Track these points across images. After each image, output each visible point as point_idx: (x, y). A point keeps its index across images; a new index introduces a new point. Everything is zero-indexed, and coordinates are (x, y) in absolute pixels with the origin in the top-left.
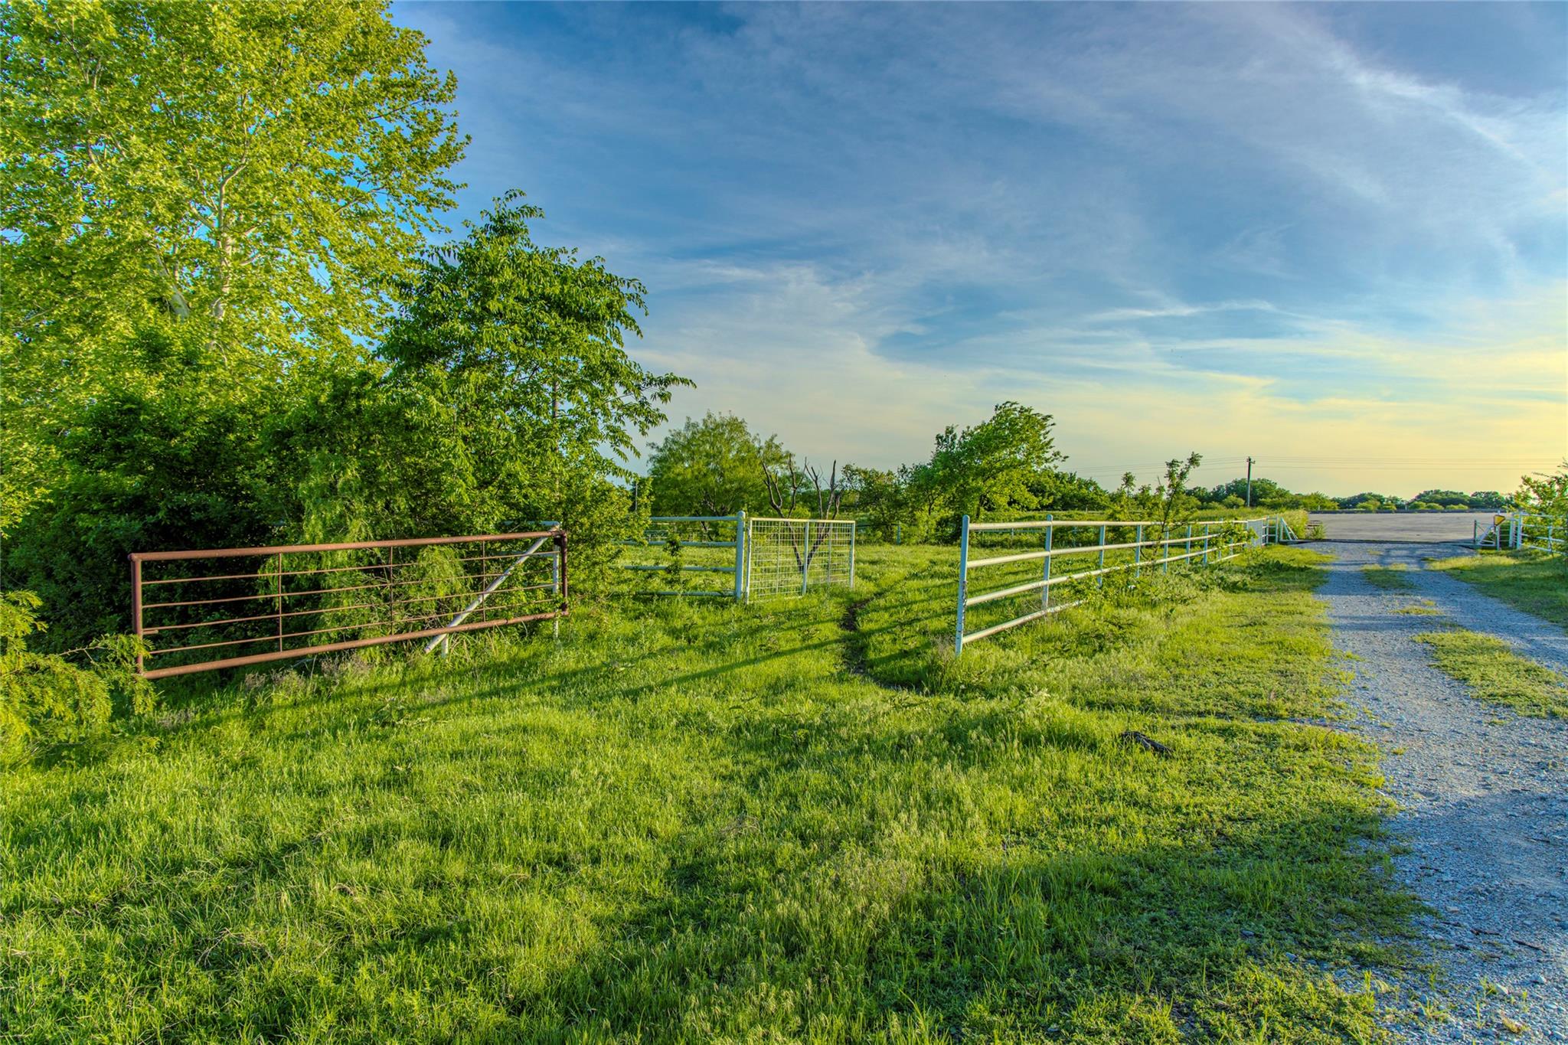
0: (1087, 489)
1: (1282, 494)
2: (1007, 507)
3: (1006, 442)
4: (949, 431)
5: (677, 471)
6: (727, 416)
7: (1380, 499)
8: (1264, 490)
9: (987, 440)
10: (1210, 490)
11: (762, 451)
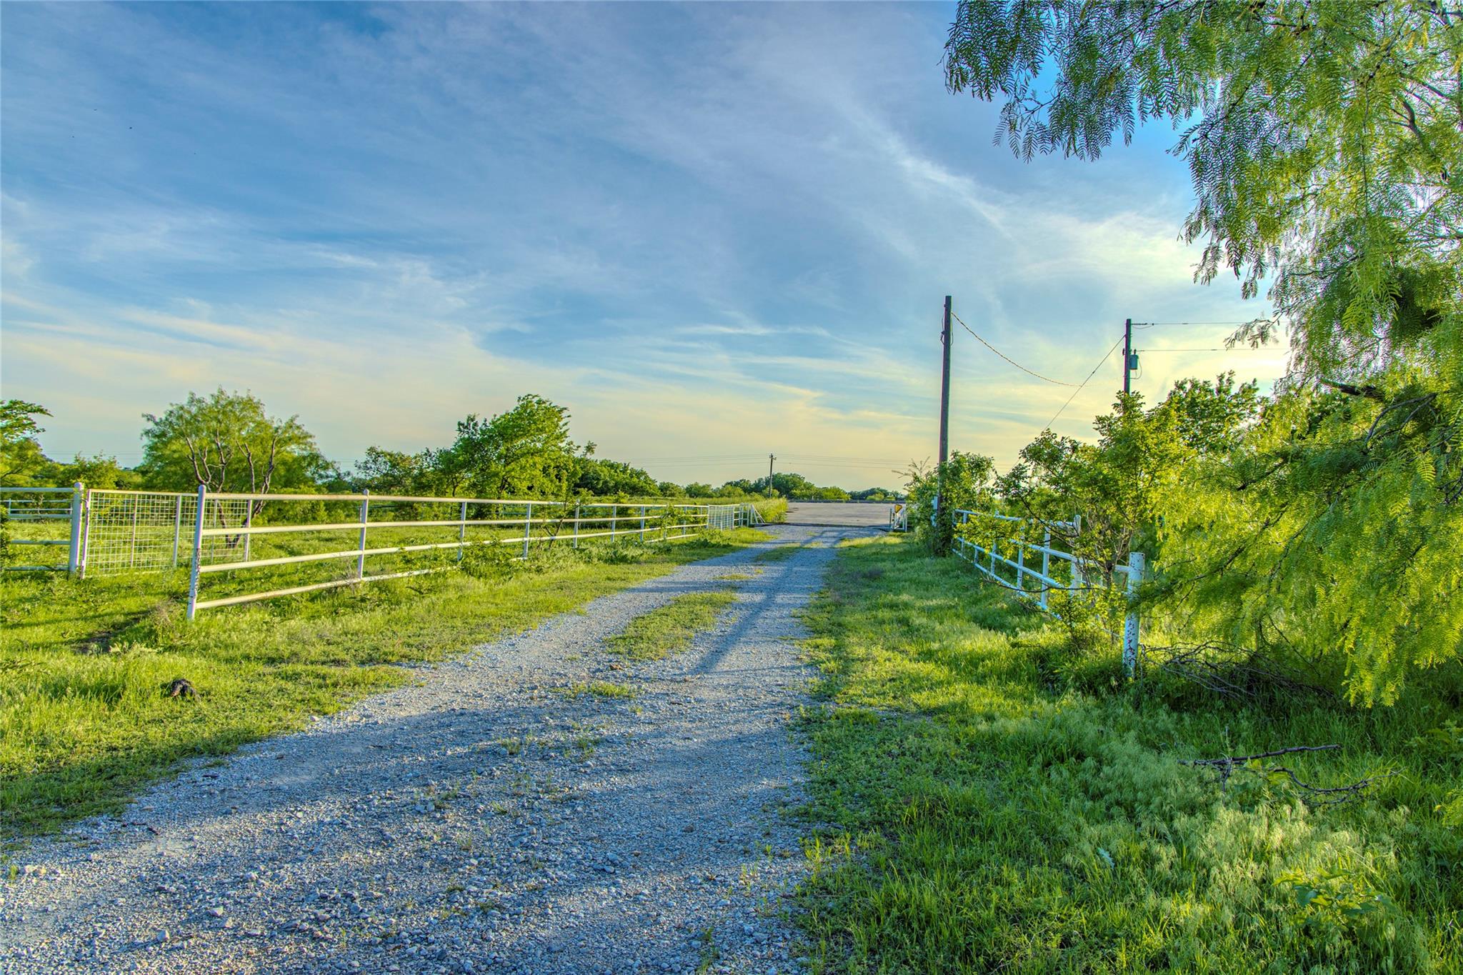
0: (638, 478)
1: (809, 487)
2: (526, 491)
3: (526, 433)
4: (471, 419)
5: (174, 447)
6: (243, 394)
7: (886, 494)
8: (794, 483)
9: (509, 429)
10: (752, 482)
11: (280, 431)
